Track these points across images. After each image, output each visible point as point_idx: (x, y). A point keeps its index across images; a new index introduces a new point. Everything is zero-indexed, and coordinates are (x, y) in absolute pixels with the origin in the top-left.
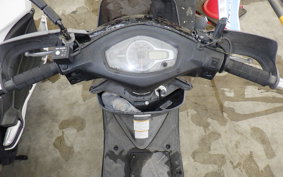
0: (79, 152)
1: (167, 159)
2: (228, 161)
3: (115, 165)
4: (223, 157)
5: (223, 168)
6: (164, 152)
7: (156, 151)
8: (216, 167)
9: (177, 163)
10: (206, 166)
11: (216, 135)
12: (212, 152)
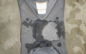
0: (13, 20)
1: (56, 25)
2: (83, 23)
3: (27, 29)
4: (81, 21)
5: (80, 26)
6: (55, 22)
7: (50, 21)
8: (77, 26)
9: (62, 27)
10: (72, 25)
11: (78, 10)
12: (76, 19)
